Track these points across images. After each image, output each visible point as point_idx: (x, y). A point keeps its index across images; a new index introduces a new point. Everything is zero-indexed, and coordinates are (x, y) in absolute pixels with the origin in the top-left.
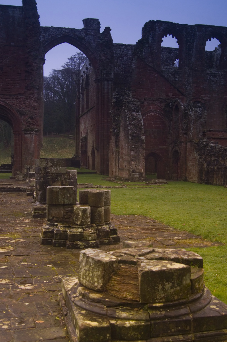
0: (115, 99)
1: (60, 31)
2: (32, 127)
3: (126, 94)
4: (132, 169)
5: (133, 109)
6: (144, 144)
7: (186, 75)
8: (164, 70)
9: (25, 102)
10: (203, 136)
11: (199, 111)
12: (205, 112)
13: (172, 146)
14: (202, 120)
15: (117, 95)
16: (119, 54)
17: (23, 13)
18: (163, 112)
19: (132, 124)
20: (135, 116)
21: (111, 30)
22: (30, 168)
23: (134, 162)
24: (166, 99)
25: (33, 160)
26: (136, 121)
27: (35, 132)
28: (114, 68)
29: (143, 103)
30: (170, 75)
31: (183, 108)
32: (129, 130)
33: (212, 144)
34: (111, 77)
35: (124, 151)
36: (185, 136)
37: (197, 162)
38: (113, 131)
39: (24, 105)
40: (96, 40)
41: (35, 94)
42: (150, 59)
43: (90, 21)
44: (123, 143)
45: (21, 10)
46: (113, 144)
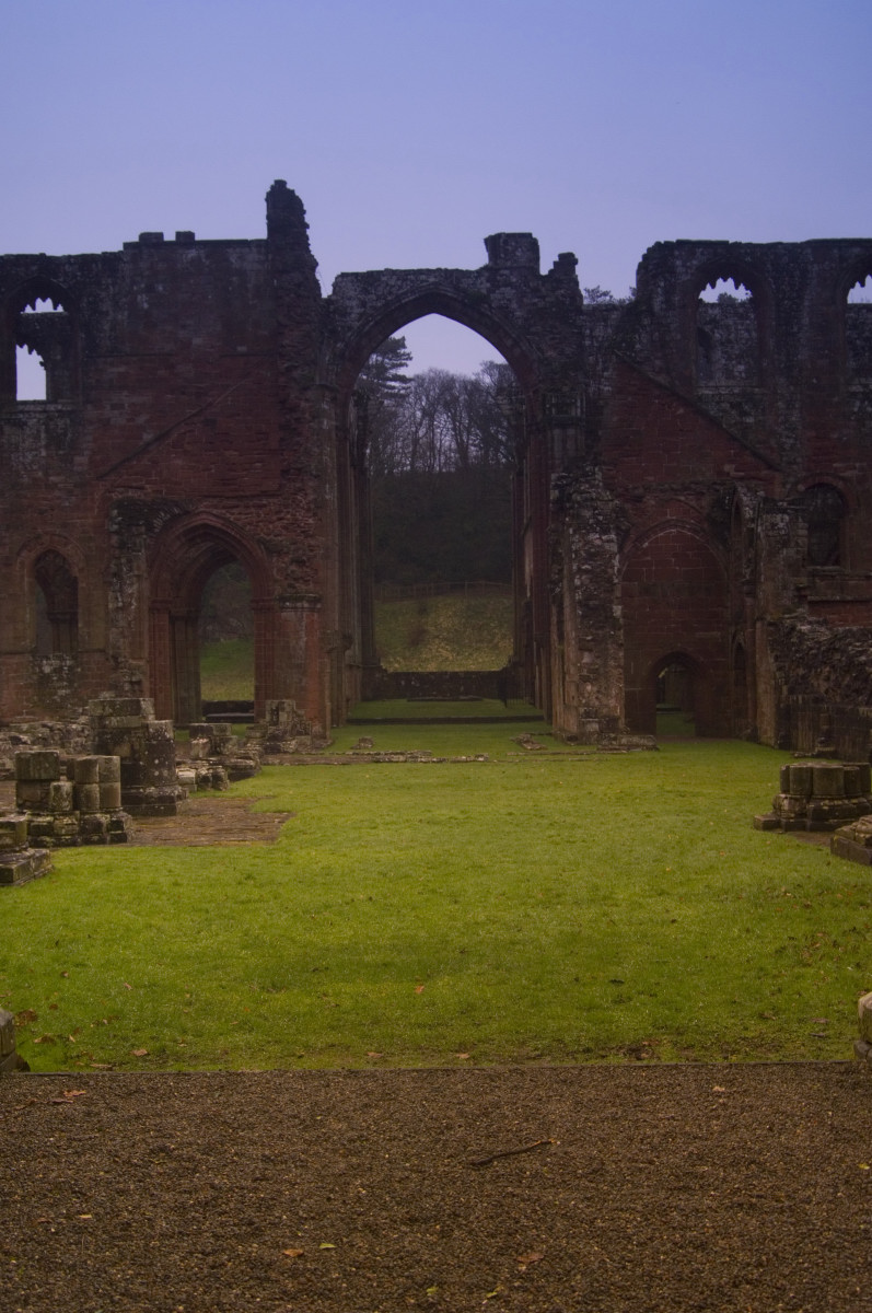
0: (557, 492)
1: (412, 281)
2: (301, 586)
3: (585, 475)
4: (585, 705)
5: (591, 525)
6: (619, 629)
7: (780, 404)
8: (707, 392)
9: (282, 515)
10: (796, 600)
11: (781, 525)
12: (801, 525)
13: (732, 629)
14: (792, 552)
15: (563, 477)
16: (600, 339)
17: (270, 257)
18: (706, 526)
19: (587, 571)
20: (594, 546)
21: (576, 262)
22: (277, 710)
23: (592, 685)
24: (715, 483)
25: (303, 684)
26: (597, 561)
27: (308, 601)
28: (587, 385)
29: (639, 499)
30: (726, 406)
31: (748, 513)
32: (577, 588)
33: (803, 628)
34: (573, 414)
35: (571, 651)
36: (749, 601)
37: (773, 682)
38: (553, 590)
39: (278, 524)
40: (525, 300)
41: (308, 492)
42: (658, 362)
43: (506, 242)
44: (568, 626)
45: (263, 250)
46: (554, 629)
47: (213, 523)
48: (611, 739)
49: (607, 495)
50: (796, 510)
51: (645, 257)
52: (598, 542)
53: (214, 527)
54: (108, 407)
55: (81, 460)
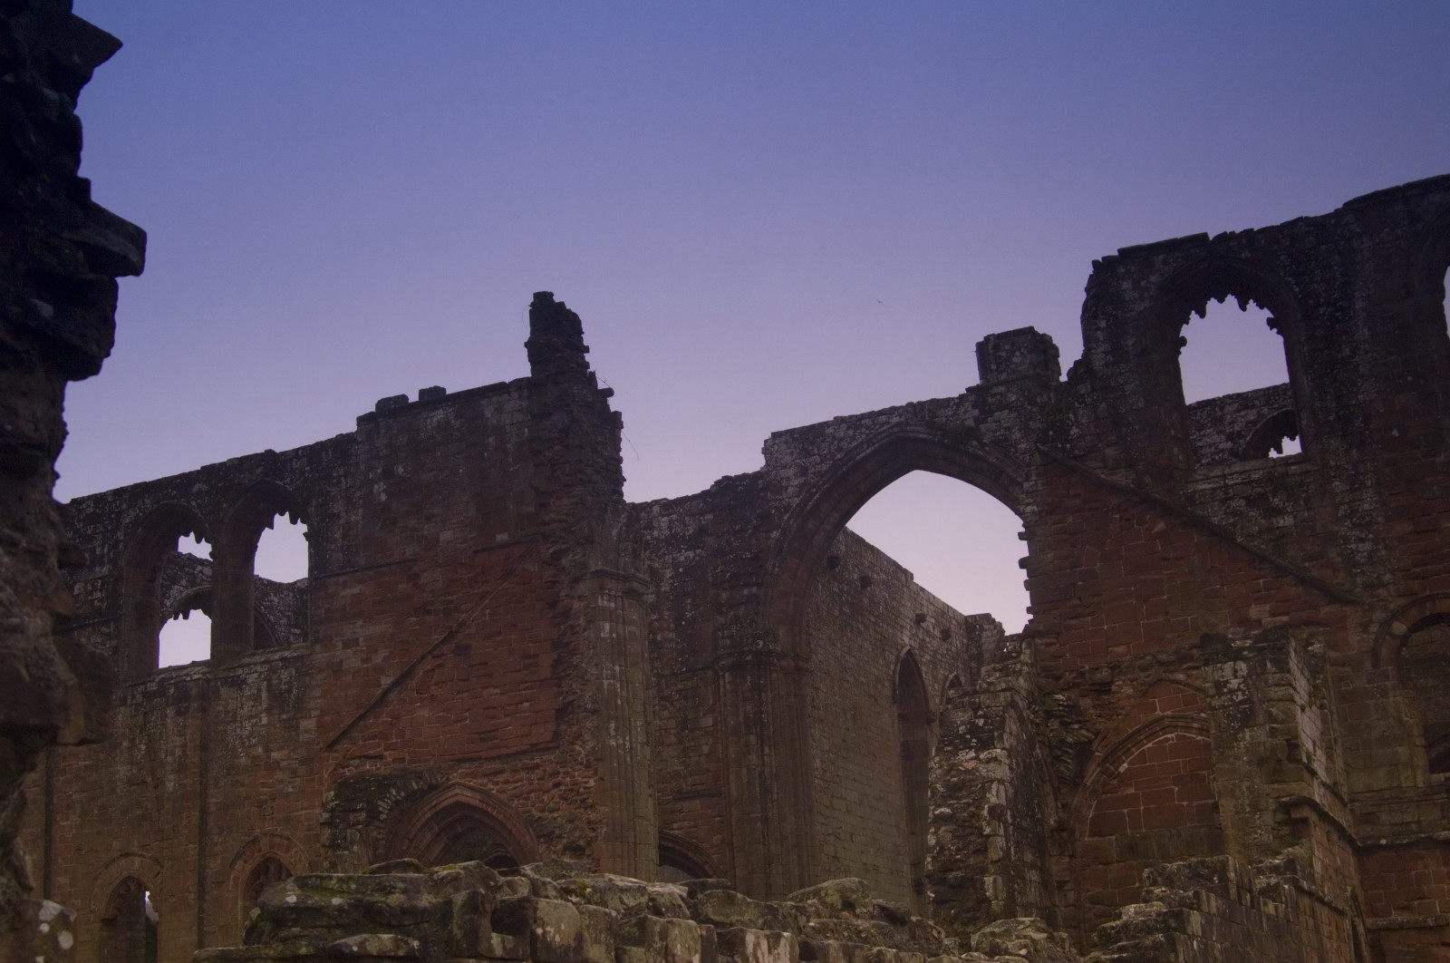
1: (867, 428)
8: (1203, 486)
9: (559, 779)
10: (1285, 830)
11: (1234, 683)
17: (534, 400)
26: (961, 798)
40: (1032, 424)
41: (587, 737)
42: (1110, 452)
43: (997, 348)
45: (525, 393)
52: (970, 764)
54: (340, 645)
55: (308, 724)
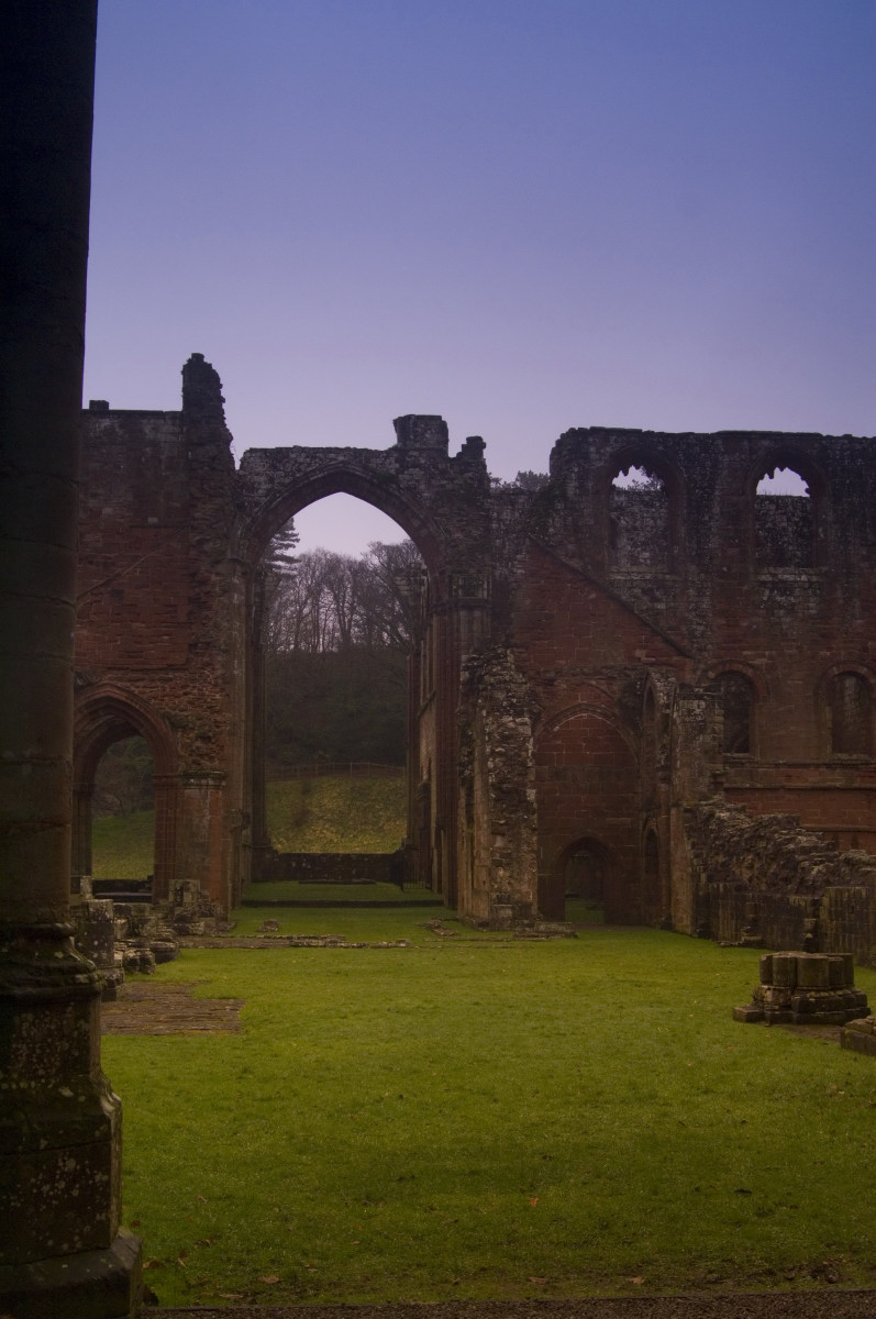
0: (467, 673)
1: (321, 459)
2: (206, 763)
3: (497, 657)
4: (497, 890)
5: (505, 708)
6: (533, 814)
8: (619, 577)
9: (188, 690)
10: (712, 787)
11: (698, 711)
12: (717, 711)
14: (708, 738)
15: (473, 659)
16: (507, 522)
17: (185, 429)
18: (616, 711)
19: (500, 754)
20: (507, 729)
21: (484, 446)
22: (182, 889)
23: (505, 870)
25: (205, 864)
26: (511, 744)
27: (213, 779)
28: (494, 568)
29: (550, 682)
30: (637, 591)
31: (662, 699)
32: (490, 771)
33: (722, 815)
34: (480, 596)
35: (482, 835)
36: (663, 787)
37: (690, 869)
38: (462, 772)
39: (186, 699)
40: (433, 481)
41: (217, 667)
42: (570, 547)
43: (415, 425)
44: (480, 810)
45: (178, 422)
46: (462, 812)
47: (117, 696)
48: (524, 926)
49: (520, 678)
50: (713, 697)
51: (558, 442)
52: (512, 725)
53: (119, 701)
